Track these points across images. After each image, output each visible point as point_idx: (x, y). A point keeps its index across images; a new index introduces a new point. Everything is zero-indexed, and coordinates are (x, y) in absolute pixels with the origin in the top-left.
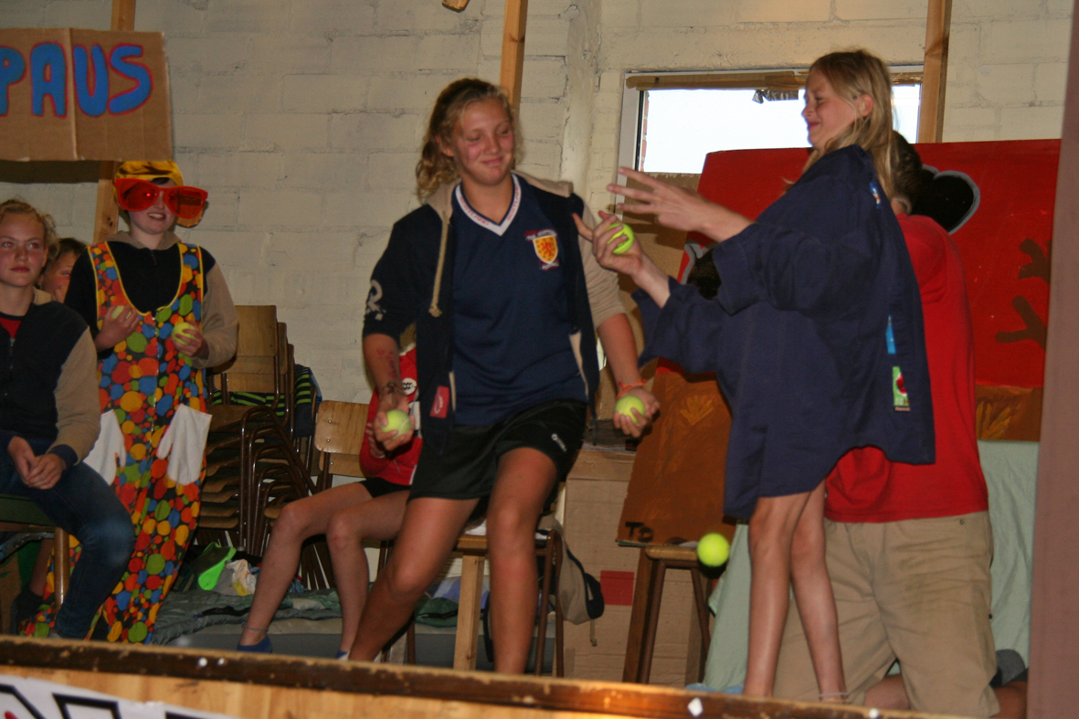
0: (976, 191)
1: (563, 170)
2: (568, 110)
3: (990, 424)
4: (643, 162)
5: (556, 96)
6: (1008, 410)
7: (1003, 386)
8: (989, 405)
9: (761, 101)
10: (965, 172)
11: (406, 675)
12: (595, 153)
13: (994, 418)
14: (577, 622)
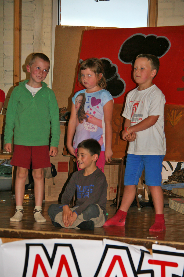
0: (170, 42)
1: (35, 26)
2: (35, 6)
3: (176, 117)
4: (60, 22)
5: (31, 1)
6: (181, 112)
7: (180, 105)
8: (175, 111)
9: (98, 1)
10: (166, 36)
11: (20, 233)
12: (45, 19)
13: (177, 115)
14: (48, 178)
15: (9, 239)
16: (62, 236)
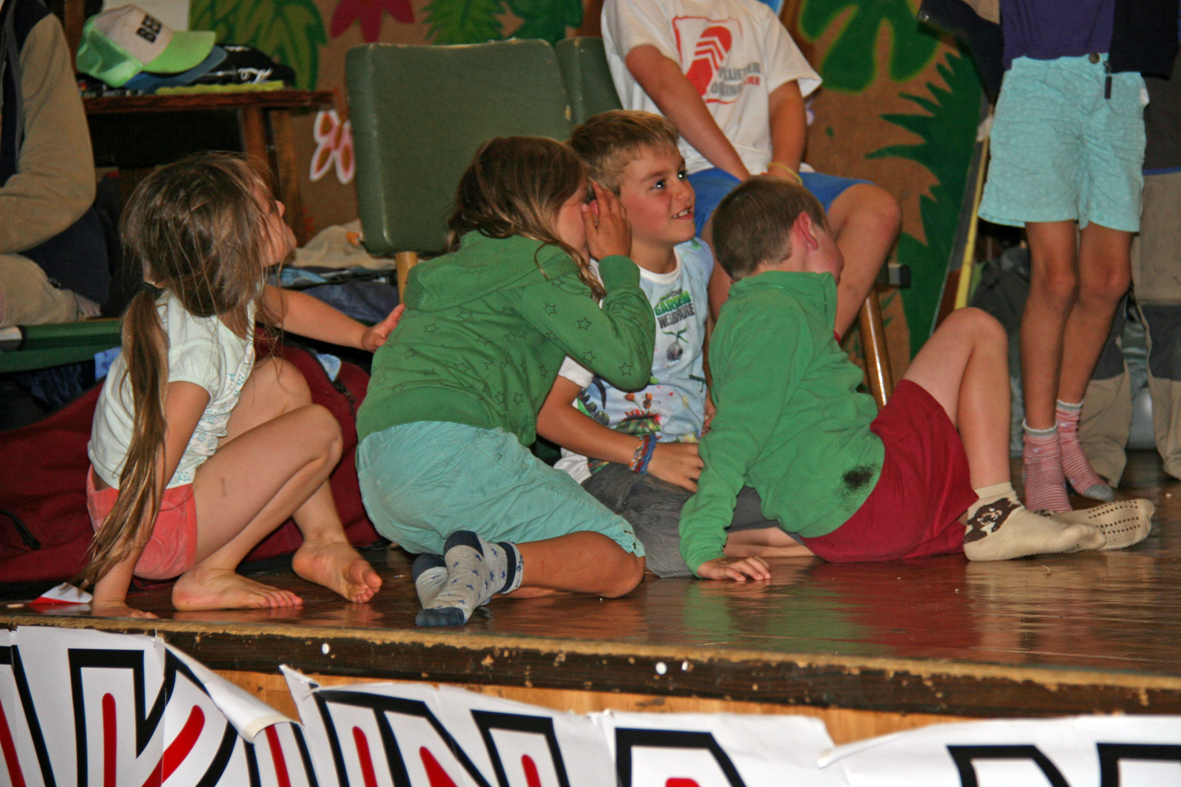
11: (937, 679)
15: (896, 718)
16: (1144, 699)
